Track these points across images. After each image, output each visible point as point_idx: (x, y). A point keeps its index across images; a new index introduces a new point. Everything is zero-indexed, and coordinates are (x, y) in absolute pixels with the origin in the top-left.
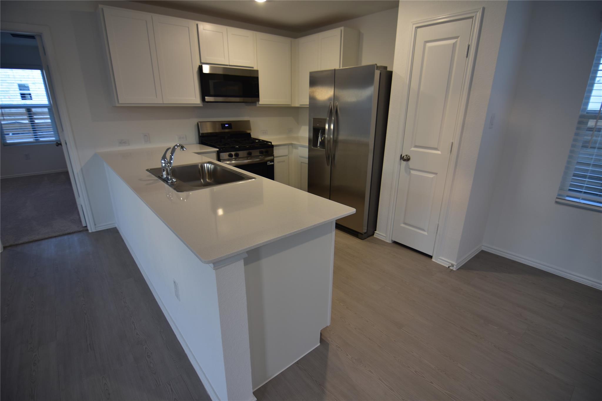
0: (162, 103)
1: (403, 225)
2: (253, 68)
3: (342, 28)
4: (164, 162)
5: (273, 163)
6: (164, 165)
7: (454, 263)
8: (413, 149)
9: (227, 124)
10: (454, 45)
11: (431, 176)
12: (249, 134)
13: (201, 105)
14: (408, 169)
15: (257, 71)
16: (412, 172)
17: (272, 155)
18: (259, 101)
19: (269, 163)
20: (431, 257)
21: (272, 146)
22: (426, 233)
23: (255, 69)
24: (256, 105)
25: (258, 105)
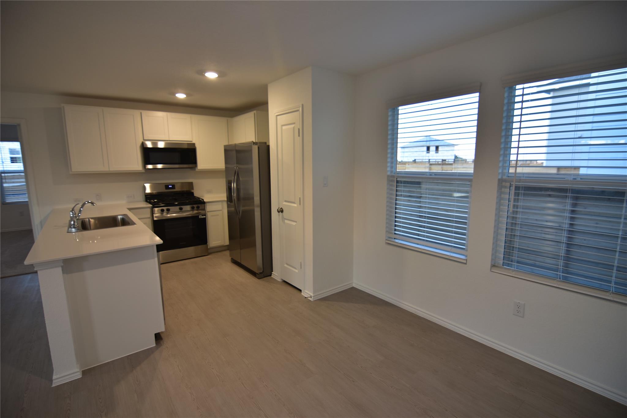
0: (108, 170)
1: (286, 265)
2: (191, 141)
3: (255, 112)
4: (72, 213)
5: (205, 217)
6: (72, 215)
7: (312, 295)
8: (285, 203)
9: (170, 185)
10: (294, 128)
11: (294, 224)
12: (193, 193)
13: (144, 171)
14: (284, 219)
15: (194, 144)
16: (286, 221)
17: (204, 209)
18: (196, 166)
19: (201, 217)
20: (300, 291)
21: (203, 203)
22: (297, 271)
23: (193, 142)
24: (195, 170)
25: (197, 170)
